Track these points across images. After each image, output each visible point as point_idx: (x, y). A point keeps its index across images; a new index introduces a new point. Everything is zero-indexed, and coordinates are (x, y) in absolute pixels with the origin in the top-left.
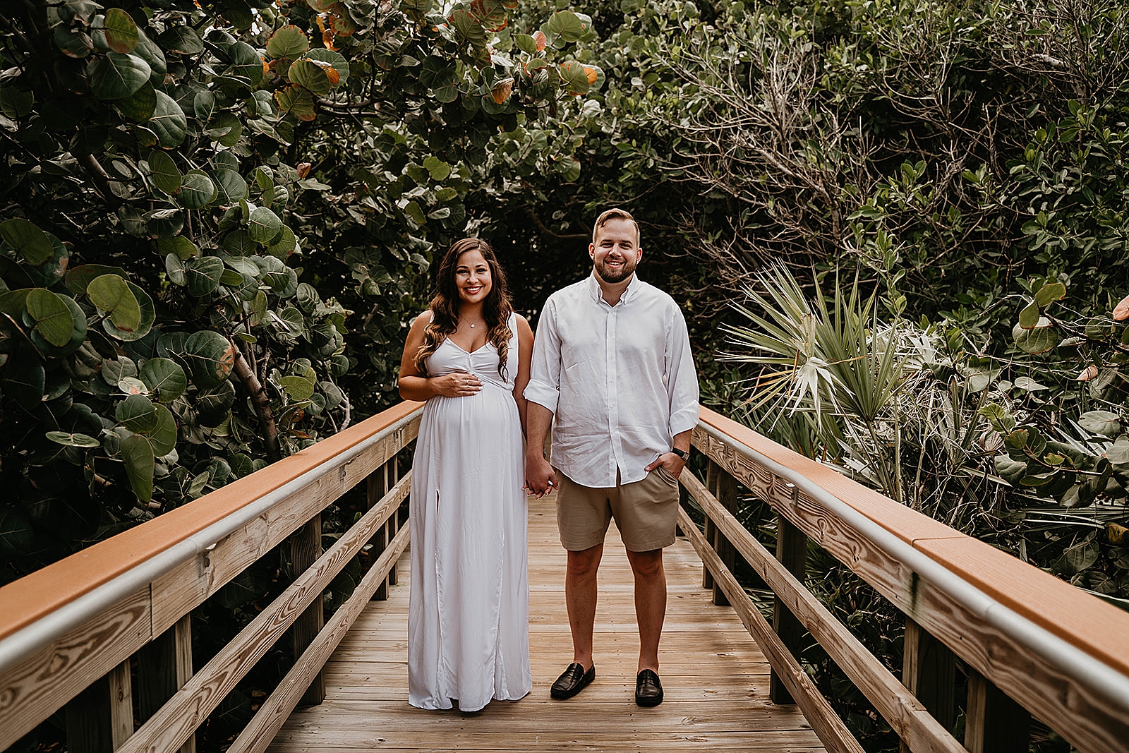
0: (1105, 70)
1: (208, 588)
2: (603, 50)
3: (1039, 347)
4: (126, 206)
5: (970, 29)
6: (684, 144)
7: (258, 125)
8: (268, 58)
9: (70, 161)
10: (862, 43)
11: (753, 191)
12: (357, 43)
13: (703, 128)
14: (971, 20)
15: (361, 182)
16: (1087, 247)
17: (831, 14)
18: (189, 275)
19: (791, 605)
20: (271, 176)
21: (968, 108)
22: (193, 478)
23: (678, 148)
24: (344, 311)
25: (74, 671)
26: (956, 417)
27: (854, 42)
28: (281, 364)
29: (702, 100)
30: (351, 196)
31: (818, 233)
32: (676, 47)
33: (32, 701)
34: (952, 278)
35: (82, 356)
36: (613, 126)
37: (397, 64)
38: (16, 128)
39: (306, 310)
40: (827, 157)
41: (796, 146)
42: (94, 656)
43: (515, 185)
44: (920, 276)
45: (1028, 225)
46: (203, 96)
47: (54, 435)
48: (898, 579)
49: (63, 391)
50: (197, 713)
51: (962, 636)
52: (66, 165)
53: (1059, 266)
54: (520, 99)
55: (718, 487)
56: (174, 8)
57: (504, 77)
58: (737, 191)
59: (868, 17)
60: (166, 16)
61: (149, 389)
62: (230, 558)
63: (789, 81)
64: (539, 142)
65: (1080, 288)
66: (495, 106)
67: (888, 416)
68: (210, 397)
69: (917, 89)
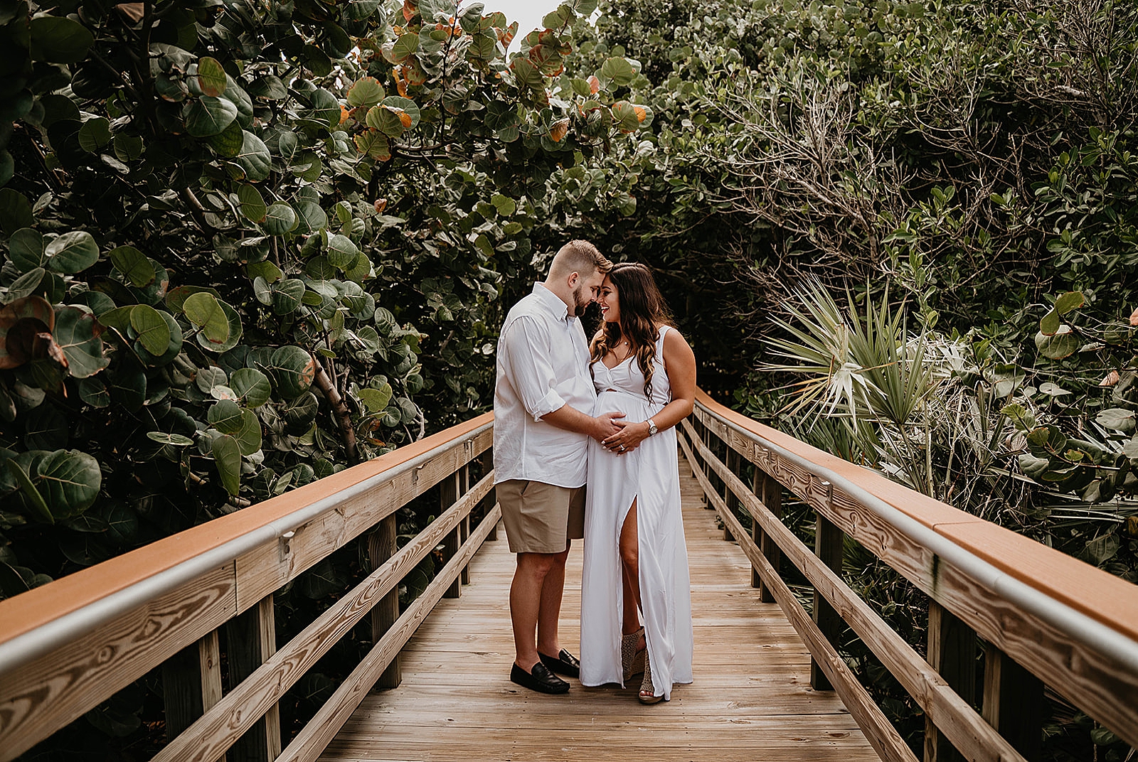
0: (1124, 99)
1: (289, 574)
2: (654, 96)
3: (1060, 353)
4: (219, 235)
5: (996, 65)
6: (731, 179)
7: (340, 166)
8: (348, 107)
9: (172, 197)
10: (895, 82)
11: (796, 220)
12: (428, 91)
13: (748, 163)
14: (996, 56)
15: (434, 218)
16: (1110, 262)
17: (865, 56)
18: (275, 296)
19: (828, 596)
20: (350, 210)
21: (995, 138)
22: (278, 478)
23: (725, 182)
24: (419, 334)
25: (167, 636)
26: (983, 420)
27: (888, 80)
28: (361, 381)
29: (748, 137)
30: (426, 232)
31: (857, 257)
32: (722, 89)
33: (128, 659)
34: (983, 297)
35: (179, 366)
36: (666, 164)
37: (463, 109)
38: (128, 171)
39: (383, 332)
40: (864, 187)
41: (836, 178)
42: (185, 624)
43: (576, 221)
44: (953, 295)
45: (1052, 243)
46: (287, 136)
47: (154, 435)
48: (920, 561)
49: (162, 396)
50: (279, 684)
51: (978, 611)
52: (168, 200)
53: (1084, 283)
54: (576, 137)
55: (764, 492)
56: (261, 60)
57: (561, 118)
58: (782, 220)
59: (900, 57)
60: (255, 67)
61: (238, 396)
62: (309, 547)
63: (827, 117)
64: (598, 180)
65: (1105, 303)
66: (553, 143)
67: (919, 421)
68: (297, 410)
69: (947, 122)
